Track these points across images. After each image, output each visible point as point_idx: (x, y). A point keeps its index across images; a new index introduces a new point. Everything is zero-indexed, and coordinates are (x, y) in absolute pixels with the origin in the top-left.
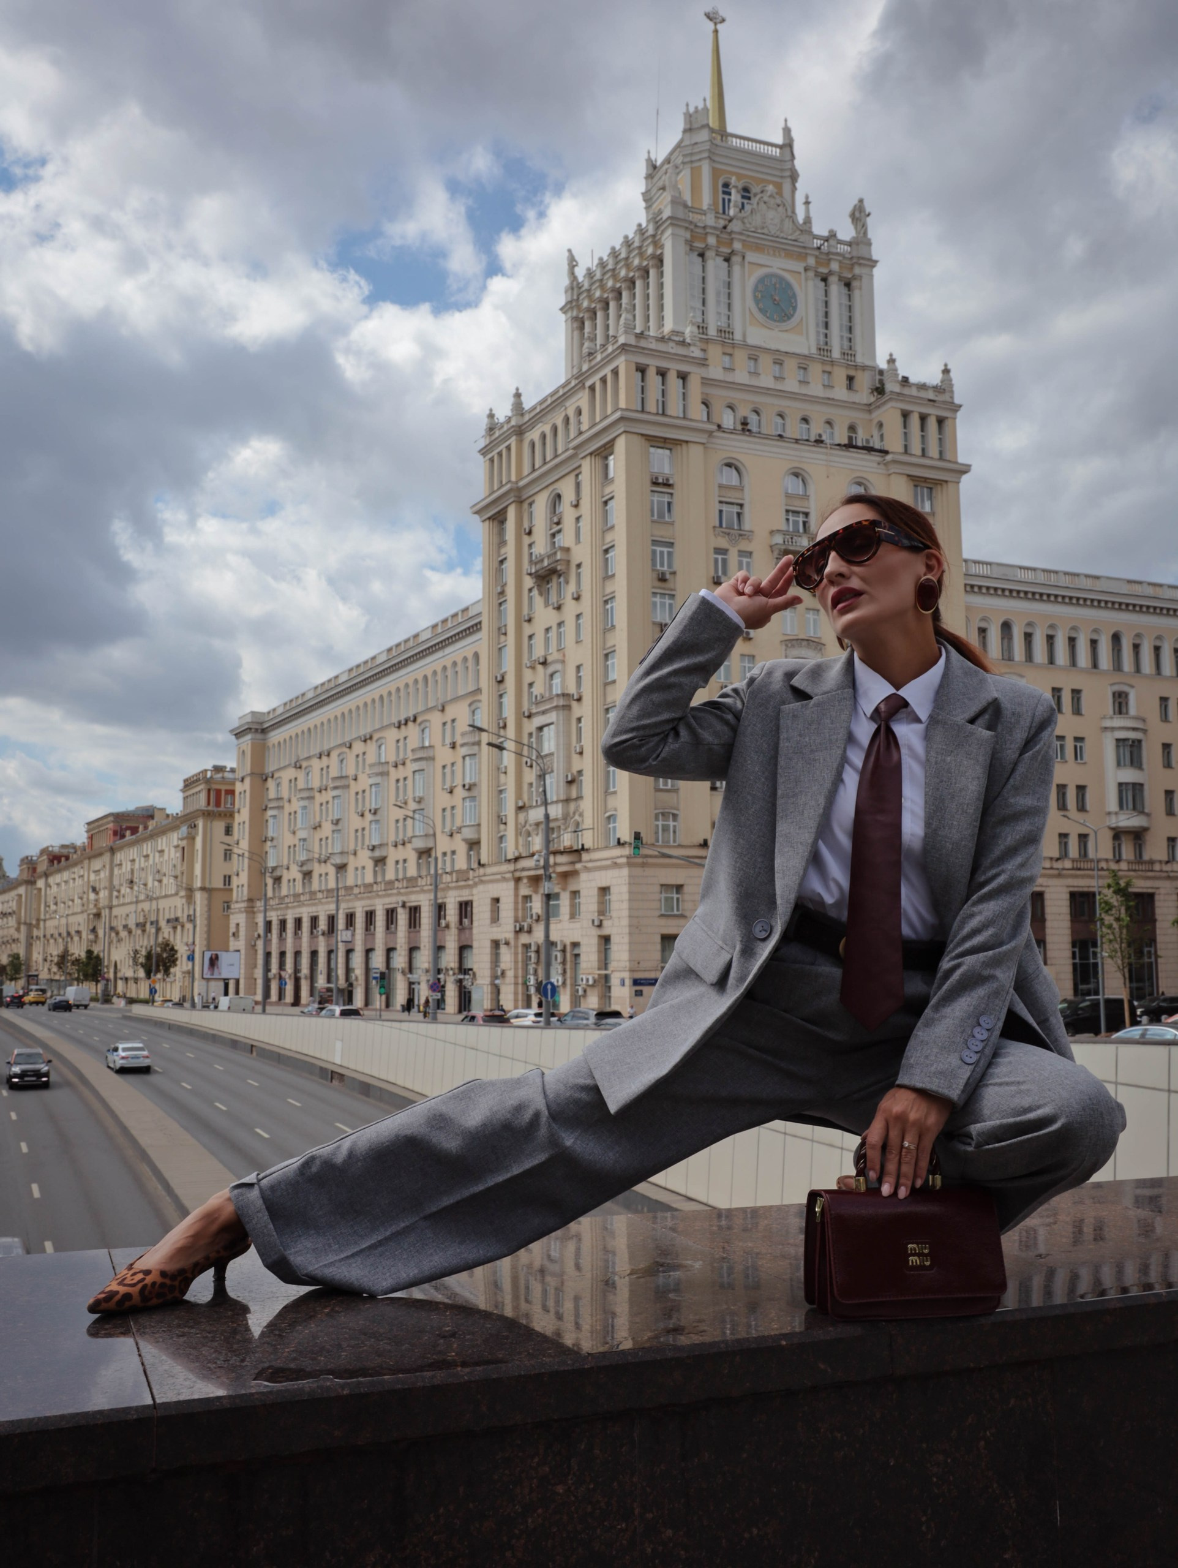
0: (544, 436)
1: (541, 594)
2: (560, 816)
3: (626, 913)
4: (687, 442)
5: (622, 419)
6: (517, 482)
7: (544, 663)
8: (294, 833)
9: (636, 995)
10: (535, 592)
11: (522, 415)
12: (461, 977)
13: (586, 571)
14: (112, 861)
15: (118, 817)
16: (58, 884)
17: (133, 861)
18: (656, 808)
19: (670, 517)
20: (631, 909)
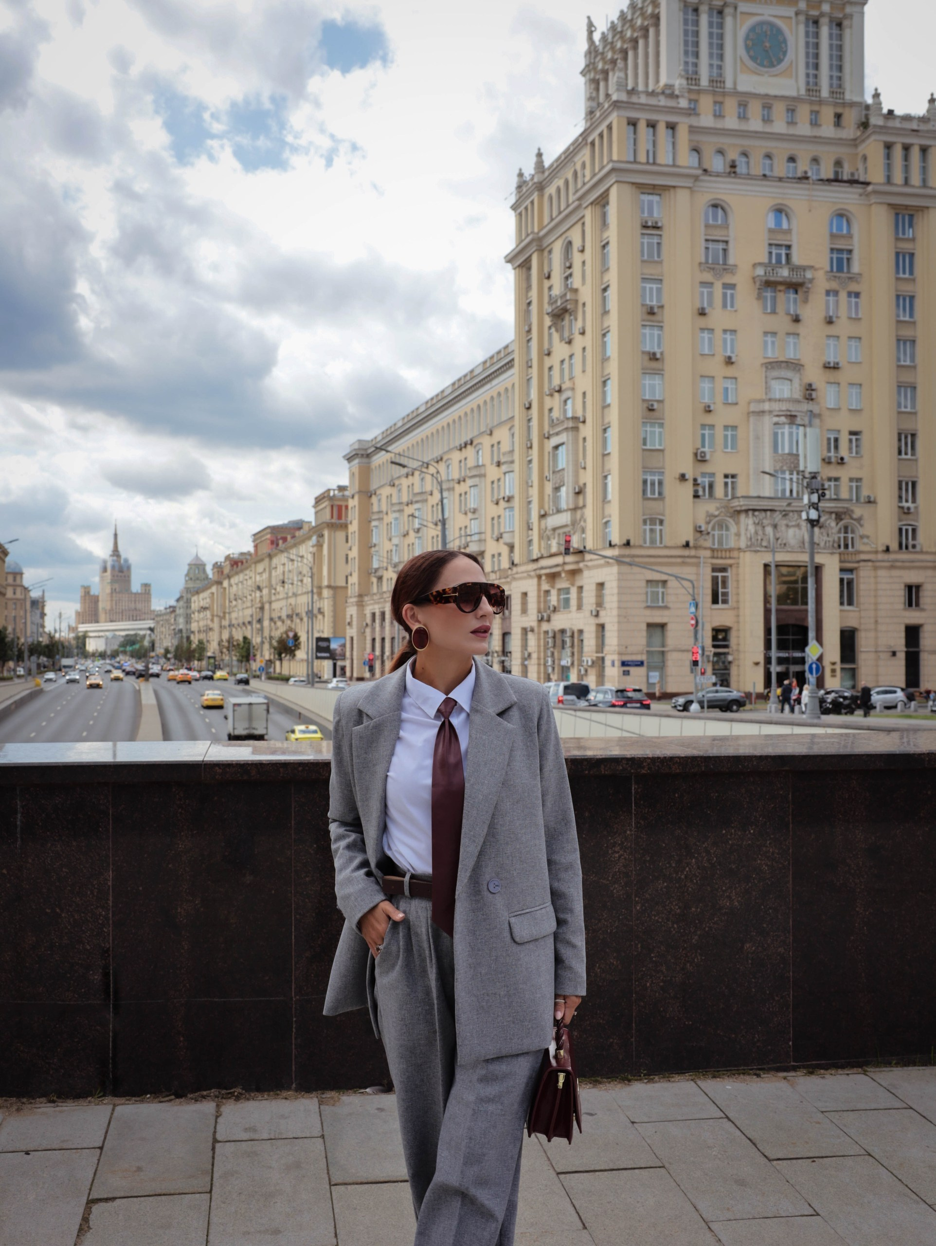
0: (558, 190)
1: (557, 331)
2: (569, 523)
3: (615, 605)
4: (674, 187)
5: (613, 170)
6: (538, 233)
7: (560, 391)
8: (390, 540)
9: (624, 674)
10: (553, 330)
11: (543, 172)
12: (503, 658)
13: (588, 308)
14: (270, 565)
15: (274, 529)
16: (237, 584)
17: (284, 564)
18: (644, 515)
19: (659, 256)
20: (619, 601)
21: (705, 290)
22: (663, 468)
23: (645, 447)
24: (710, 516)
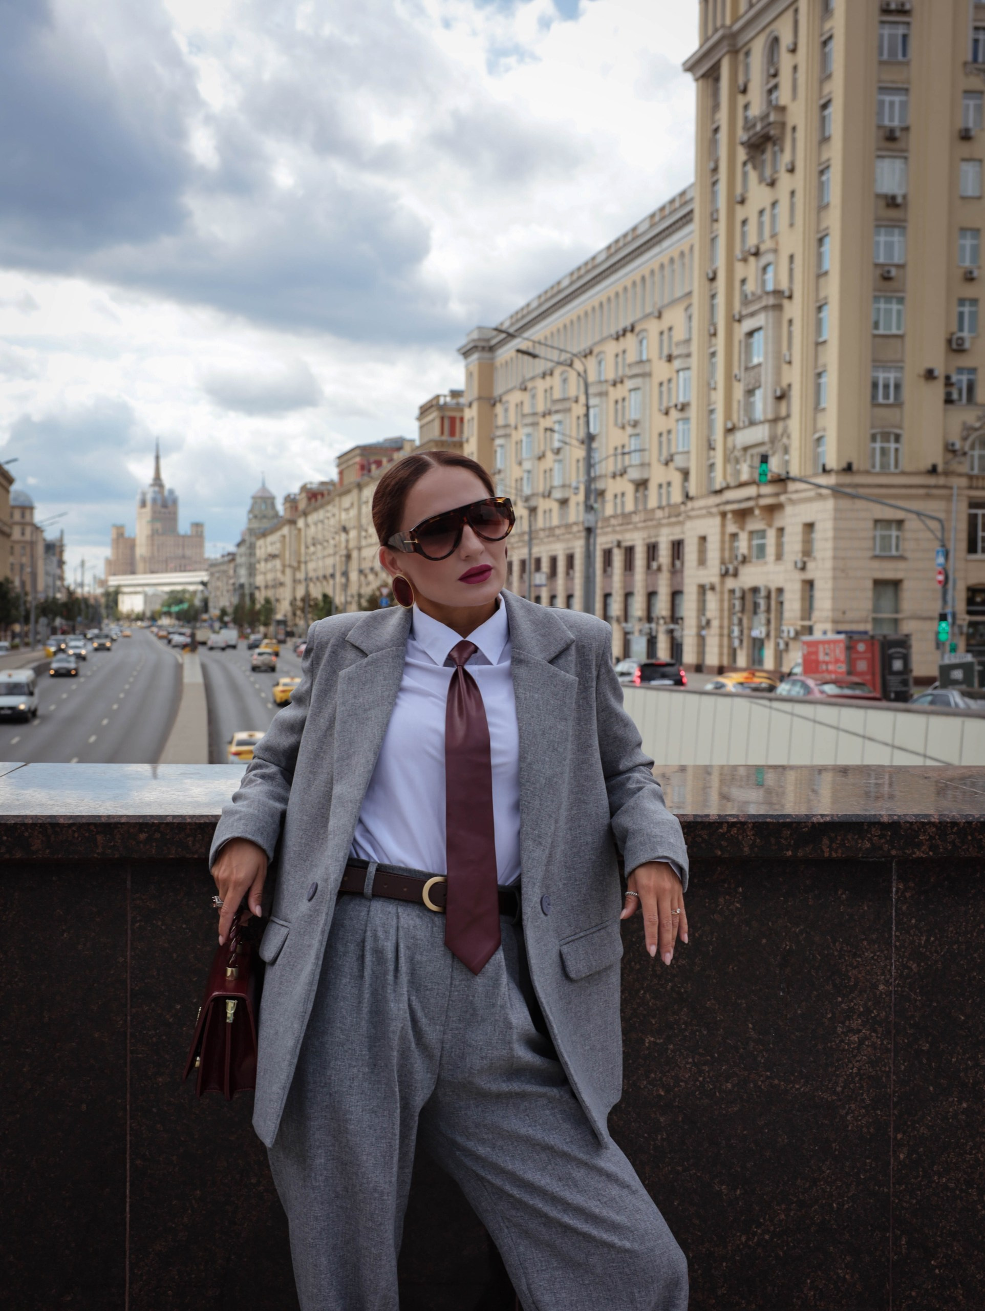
1: (755, 168)
2: (766, 439)
3: (829, 554)
6: (730, 27)
7: (757, 254)
8: (520, 464)
10: (749, 167)
12: (672, 626)
13: (800, 134)
14: (359, 498)
15: (365, 450)
16: (316, 524)
18: (873, 427)
19: (904, 54)
20: (835, 549)
21: (971, 103)
22: (902, 361)
23: (876, 332)
24: (968, 430)
